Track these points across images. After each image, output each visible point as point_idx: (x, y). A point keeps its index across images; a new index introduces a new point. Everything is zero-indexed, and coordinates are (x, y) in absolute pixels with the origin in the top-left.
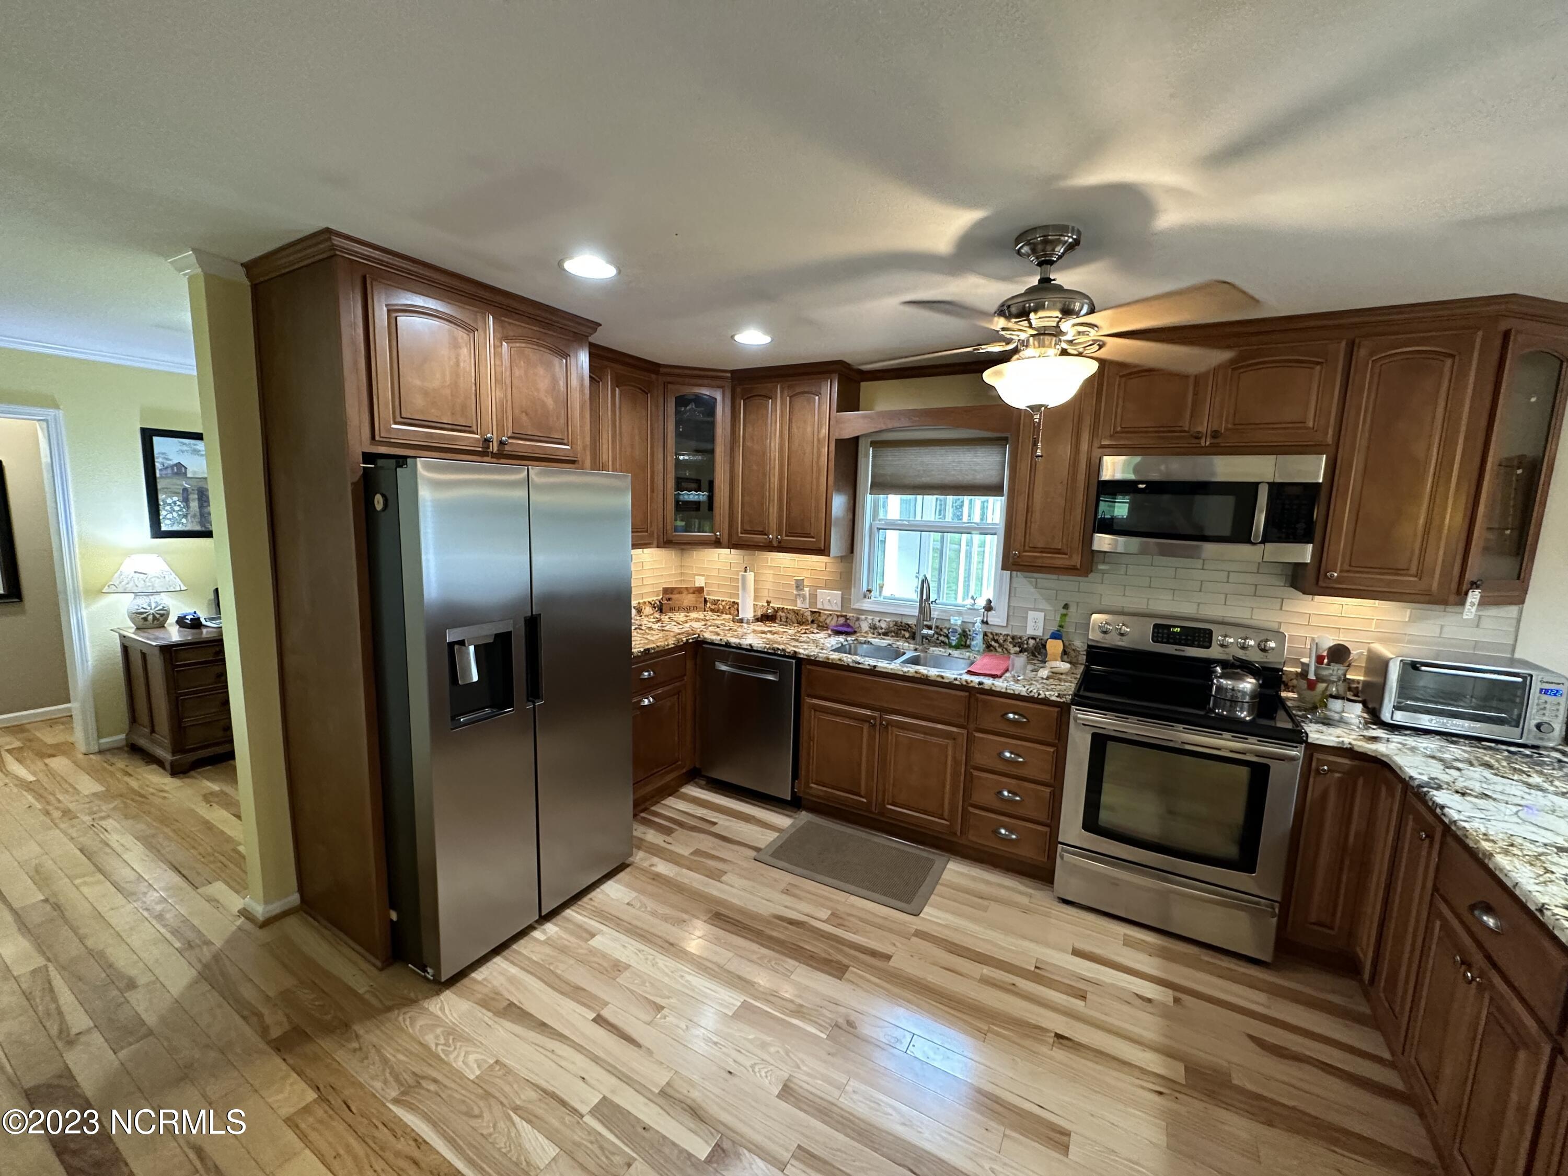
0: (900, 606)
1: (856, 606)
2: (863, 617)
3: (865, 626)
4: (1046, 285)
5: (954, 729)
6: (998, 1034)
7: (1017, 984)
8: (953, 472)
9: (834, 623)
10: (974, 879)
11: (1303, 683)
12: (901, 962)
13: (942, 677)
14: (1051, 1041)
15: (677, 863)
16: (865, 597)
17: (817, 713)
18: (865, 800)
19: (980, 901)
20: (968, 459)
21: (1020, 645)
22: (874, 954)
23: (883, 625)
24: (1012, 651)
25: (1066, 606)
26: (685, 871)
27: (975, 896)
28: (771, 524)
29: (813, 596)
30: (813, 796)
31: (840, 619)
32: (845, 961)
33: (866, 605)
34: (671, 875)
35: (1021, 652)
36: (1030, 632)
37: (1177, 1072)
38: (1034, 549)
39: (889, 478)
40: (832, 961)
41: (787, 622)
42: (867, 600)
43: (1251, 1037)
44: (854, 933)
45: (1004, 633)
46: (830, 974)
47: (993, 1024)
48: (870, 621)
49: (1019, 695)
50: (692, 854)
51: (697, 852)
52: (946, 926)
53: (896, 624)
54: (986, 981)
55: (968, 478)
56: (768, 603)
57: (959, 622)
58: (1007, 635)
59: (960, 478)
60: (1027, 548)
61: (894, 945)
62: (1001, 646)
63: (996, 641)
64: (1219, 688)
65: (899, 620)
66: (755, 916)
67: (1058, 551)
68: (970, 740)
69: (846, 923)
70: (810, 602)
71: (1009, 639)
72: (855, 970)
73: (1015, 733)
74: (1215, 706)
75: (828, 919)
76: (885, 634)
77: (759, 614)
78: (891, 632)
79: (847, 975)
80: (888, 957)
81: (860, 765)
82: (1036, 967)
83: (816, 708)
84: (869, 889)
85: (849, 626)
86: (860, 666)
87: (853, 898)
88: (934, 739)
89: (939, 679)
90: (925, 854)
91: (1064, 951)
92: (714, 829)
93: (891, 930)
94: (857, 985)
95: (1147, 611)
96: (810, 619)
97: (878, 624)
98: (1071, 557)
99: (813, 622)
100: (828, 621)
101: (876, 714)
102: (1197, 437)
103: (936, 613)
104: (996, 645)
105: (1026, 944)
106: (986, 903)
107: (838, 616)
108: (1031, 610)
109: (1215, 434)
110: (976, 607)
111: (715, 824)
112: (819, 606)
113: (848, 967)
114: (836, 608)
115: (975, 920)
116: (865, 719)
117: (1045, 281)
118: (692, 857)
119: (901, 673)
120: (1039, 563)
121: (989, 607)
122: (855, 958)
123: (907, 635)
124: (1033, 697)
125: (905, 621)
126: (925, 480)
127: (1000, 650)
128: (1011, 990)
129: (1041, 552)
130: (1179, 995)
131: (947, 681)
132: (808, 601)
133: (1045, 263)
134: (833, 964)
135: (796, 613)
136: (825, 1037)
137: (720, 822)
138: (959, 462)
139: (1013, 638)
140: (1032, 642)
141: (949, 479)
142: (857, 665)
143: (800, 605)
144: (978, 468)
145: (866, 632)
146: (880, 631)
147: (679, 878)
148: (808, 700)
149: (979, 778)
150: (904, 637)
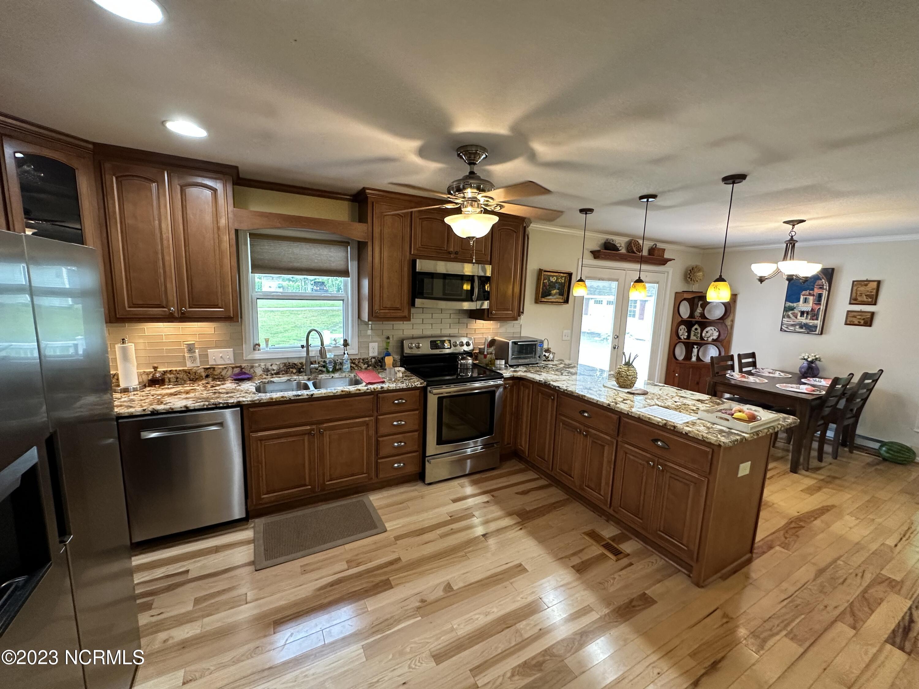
0: (288, 352)
1: (249, 357)
2: (257, 365)
3: (259, 371)
4: (472, 176)
5: (367, 419)
6: (470, 552)
7: (453, 528)
8: (316, 261)
9: (230, 373)
10: (388, 497)
11: (482, 356)
12: (407, 556)
13: (359, 390)
14: (483, 539)
15: (191, 621)
16: (254, 350)
17: (263, 442)
18: (310, 487)
19: (401, 506)
20: (325, 253)
21: (367, 363)
22: (391, 563)
23: (275, 367)
24: (363, 368)
25: (388, 338)
26: (206, 620)
27: (397, 504)
28: (170, 298)
29: (204, 356)
30: (266, 503)
31: (235, 369)
32: (384, 578)
33: (257, 355)
34: (198, 631)
35: (368, 367)
36: (371, 355)
37: (516, 519)
38: (385, 308)
39: (266, 261)
40: (378, 584)
41: (178, 381)
42: (257, 352)
43: (517, 493)
44: (371, 562)
45: (357, 358)
46: (385, 590)
47: (466, 549)
48: (263, 367)
49: (403, 389)
50: (194, 606)
51: (197, 601)
52: (403, 526)
53: (285, 364)
54: (442, 536)
55: (326, 265)
56: (155, 368)
57: (332, 356)
58: (360, 359)
59: (322, 265)
60: (381, 308)
61: (394, 552)
62: (357, 365)
63: (354, 363)
64: (461, 364)
65: (285, 361)
66: (305, 600)
67: (397, 309)
68: (377, 420)
69: (360, 560)
70: (200, 361)
71: (361, 361)
72: (393, 578)
73: (400, 410)
74: (461, 372)
75: (348, 566)
76: (277, 373)
77: (145, 378)
78: (282, 371)
79: (393, 583)
80: (398, 560)
81: (304, 465)
82: (450, 517)
83: (261, 439)
84: (349, 536)
85: (245, 373)
86: (300, 397)
87: (347, 547)
88: (355, 429)
89: (358, 392)
90: (354, 500)
91: (449, 504)
92: (190, 576)
93: (386, 546)
94: (402, 583)
95: (422, 335)
96: (204, 374)
97: (270, 367)
98: (403, 311)
99: (207, 376)
100: (223, 373)
101: (314, 427)
102: (450, 253)
103: (314, 353)
104: (354, 366)
105: (437, 510)
106: (405, 504)
107: (233, 368)
108: (371, 342)
109: (456, 253)
110: (337, 345)
111: (187, 572)
112: (211, 362)
113: (388, 579)
114: (229, 362)
115: (409, 515)
116: (303, 433)
117: (472, 173)
118: (198, 607)
119: (331, 394)
120: (388, 315)
121: (346, 344)
122: (385, 573)
123: (294, 371)
124: (409, 388)
125: (290, 361)
126: (296, 265)
127: (356, 368)
128: (453, 532)
129: (389, 310)
130: (492, 493)
131: (363, 391)
132: (198, 360)
133: (472, 163)
134: (380, 584)
135: (187, 372)
136: (420, 618)
137: (190, 567)
138: (320, 255)
139: (363, 360)
140: (373, 360)
141: (313, 265)
142: (298, 398)
143: (189, 365)
144: (332, 259)
145: (261, 375)
146: (273, 372)
147: (208, 628)
148: (254, 435)
149: (383, 441)
150: (292, 372)
